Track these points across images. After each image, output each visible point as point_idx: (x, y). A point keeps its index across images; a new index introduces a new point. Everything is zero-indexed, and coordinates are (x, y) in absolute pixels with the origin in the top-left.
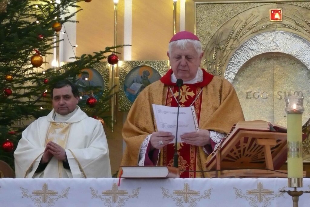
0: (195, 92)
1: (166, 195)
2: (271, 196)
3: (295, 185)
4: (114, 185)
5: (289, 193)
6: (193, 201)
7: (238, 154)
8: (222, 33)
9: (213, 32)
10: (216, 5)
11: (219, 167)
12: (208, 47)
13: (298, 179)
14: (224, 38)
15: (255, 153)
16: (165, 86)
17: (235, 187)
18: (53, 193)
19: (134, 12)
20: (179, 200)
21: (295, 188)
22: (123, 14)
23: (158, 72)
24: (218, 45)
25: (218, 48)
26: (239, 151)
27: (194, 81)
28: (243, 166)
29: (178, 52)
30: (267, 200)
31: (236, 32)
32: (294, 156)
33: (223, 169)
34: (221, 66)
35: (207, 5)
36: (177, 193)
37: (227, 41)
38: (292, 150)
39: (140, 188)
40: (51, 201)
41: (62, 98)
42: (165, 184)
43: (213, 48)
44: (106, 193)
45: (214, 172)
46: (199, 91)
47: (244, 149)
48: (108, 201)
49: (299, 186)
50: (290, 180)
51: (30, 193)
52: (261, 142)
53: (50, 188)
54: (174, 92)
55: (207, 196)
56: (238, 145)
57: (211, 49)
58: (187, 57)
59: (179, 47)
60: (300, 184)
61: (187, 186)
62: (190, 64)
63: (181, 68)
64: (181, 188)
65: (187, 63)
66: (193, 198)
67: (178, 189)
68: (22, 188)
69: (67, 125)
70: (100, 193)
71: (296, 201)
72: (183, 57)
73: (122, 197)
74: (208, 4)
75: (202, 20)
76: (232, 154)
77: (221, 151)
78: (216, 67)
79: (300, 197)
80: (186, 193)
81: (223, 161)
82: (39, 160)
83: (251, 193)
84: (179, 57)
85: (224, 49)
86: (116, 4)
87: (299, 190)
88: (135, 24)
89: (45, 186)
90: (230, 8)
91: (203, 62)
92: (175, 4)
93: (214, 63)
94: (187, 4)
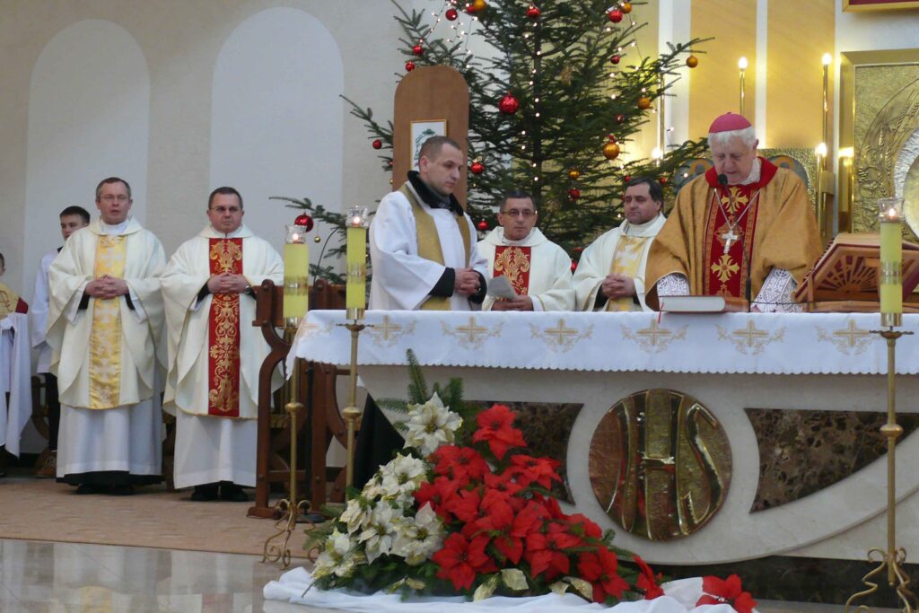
0: (748, 197)
1: (722, 336)
2: (867, 339)
3: (890, 323)
4: (653, 322)
5: (883, 334)
6: (760, 345)
7: (840, 280)
8: (892, 108)
9: (879, 107)
10: (883, 68)
11: (811, 298)
12: (873, 128)
13: (895, 315)
14: (895, 114)
15: (866, 277)
16: (710, 186)
17: (817, 326)
18: (572, 332)
19: (770, 80)
20: (741, 344)
21: (891, 327)
22: (754, 83)
23: (801, 165)
24: (887, 125)
25: (887, 130)
26: (842, 276)
27: (747, 181)
28: (848, 295)
29: (719, 150)
30: (862, 344)
31: (912, 106)
32: (890, 283)
33: (817, 299)
34: (891, 155)
35: (871, 69)
36: (739, 333)
37: (900, 119)
38: (887, 273)
39: (687, 326)
40: (569, 342)
41: (633, 200)
42: (722, 320)
43: (879, 131)
44: (642, 333)
46: (754, 195)
47: (849, 273)
48: (644, 342)
49: (895, 325)
50: (883, 316)
51: (542, 332)
52: (871, 264)
53: (567, 326)
55: (779, 337)
56: (838, 266)
57: (876, 131)
58: (733, 155)
60: (897, 320)
61: (751, 323)
62: (738, 164)
64: (744, 326)
66: (760, 339)
67: (738, 328)
68: (531, 325)
69: (641, 240)
70: (634, 332)
71: (892, 346)
73: (663, 338)
74: (872, 67)
75: (863, 89)
76: (831, 280)
77: (814, 276)
78: (884, 156)
79: (898, 341)
80: (750, 334)
81: (818, 288)
83: (839, 333)
85: (895, 131)
86: (742, 70)
87: (895, 329)
88: (770, 97)
89: (561, 322)
90: (903, 72)
91: (865, 150)
92: (826, 68)
93: (879, 150)
94: (843, 68)
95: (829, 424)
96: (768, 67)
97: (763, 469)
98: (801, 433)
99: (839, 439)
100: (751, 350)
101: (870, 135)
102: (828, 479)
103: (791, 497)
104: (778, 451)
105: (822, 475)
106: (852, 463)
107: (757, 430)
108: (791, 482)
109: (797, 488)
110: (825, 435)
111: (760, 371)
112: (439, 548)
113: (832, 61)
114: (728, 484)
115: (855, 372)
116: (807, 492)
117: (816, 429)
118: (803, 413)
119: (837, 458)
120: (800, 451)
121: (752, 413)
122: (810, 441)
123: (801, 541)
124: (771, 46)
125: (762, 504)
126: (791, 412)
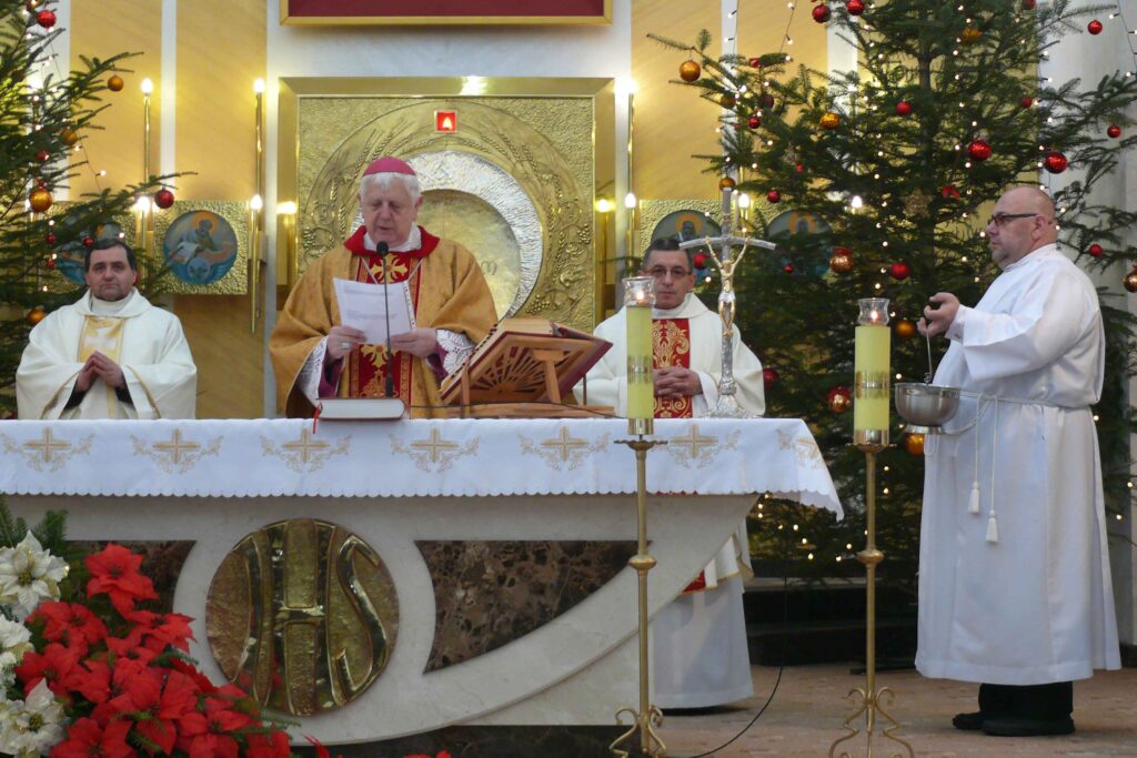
0: (408, 266)
1: (397, 449)
2: (584, 450)
3: (641, 431)
4: (305, 432)
5: (632, 444)
6: (447, 459)
7: (496, 377)
8: (347, 153)
9: (331, 150)
10: (335, 102)
11: (466, 400)
12: (322, 178)
13: (647, 421)
14: (352, 160)
15: (524, 375)
16: (355, 254)
17: (520, 435)
18: (192, 446)
19: (179, 110)
20: (422, 459)
21: (641, 436)
22: (159, 113)
23: (228, 224)
24: (340, 174)
25: (339, 180)
26: (500, 372)
27: (406, 248)
28: (502, 397)
29: (376, 195)
30: (578, 456)
31: (372, 151)
32: (640, 381)
33: (473, 402)
34: (345, 213)
35: (320, 101)
36: (419, 445)
37: (357, 168)
38: (636, 370)
39: (349, 437)
40: (189, 460)
41: (109, 268)
42: (396, 429)
43: (331, 181)
44: (289, 446)
45: (457, 409)
46: (415, 265)
47: (508, 368)
48: (293, 459)
49: (647, 433)
50: (631, 422)
51: (148, 447)
52: (540, 356)
53: (185, 438)
54: (371, 267)
55: (472, 449)
56: (499, 362)
57: (326, 181)
58: (392, 204)
59: (379, 186)
60: (649, 429)
61: (435, 432)
62: (397, 217)
63: (381, 224)
64: (425, 436)
65: (391, 215)
66: (447, 453)
67: (418, 438)
68: (133, 438)
69: (117, 322)
70: (278, 446)
71: (642, 459)
72: (386, 205)
73: (318, 453)
74: (322, 98)
75: (310, 127)
76: (487, 377)
77: (470, 370)
78: (337, 214)
79: (649, 452)
80: (435, 446)
81: (473, 388)
82: (71, 386)
83: (548, 444)
84: (378, 204)
85: (353, 183)
86: (147, 95)
87: (647, 438)
88: (182, 132)
89: (177, 434)
90: (362, 107)
91: (312, 206)
92: (259, 98)
93: (332, 206)
94: (282, 98)
95: (525, 558)
96: (178, 93)
97: (440, 617)
98: (489, 570)
99: (537, 576)
100: (435, 467)
101: (318, 188)
102: (523, 626)
103: (478, 651)
104: (460, 594)
105: (517, 622)
106: (555, 604)
107: (432, 568)
108: (478, 631)
109: (485, 639)
110: (520, 571)
111: (447, 493)
112: (57, 740)
113: (267, 88)
114: (394, 636)
115: (568, 491)
116: (497, 643)
117: (508, 564)
118: (491, 544)
119: (535, 599)
120: (488, 592)
121: (425, 547)
122: (501, 580)
123: (490, 705)
124: (181, 65)
125: (440, 661)
126: (475, 544)
